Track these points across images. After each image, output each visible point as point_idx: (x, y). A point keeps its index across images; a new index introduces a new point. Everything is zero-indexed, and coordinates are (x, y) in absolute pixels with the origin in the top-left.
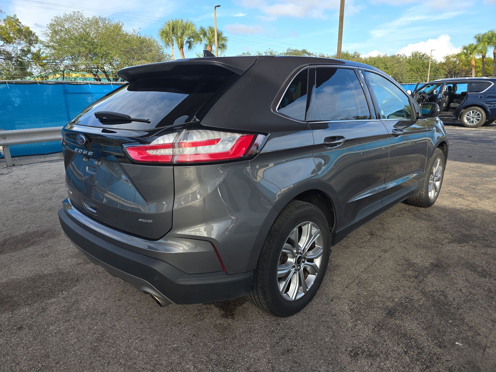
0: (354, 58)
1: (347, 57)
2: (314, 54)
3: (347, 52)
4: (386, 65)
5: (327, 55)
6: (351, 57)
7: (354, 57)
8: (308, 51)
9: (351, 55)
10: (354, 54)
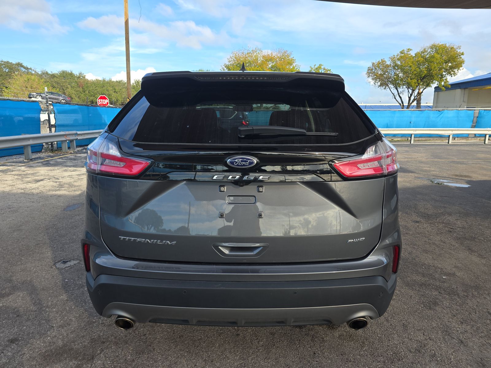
0: (80, 79)
1: (72, 77)
2: (33, 69)
3: (71, 72)
4: (115, 89)
5: (51, 72)
6: (76, 77)
7: (79, 77)
8: (25, 64)
9: (75, 75)
10: (79, 74)
